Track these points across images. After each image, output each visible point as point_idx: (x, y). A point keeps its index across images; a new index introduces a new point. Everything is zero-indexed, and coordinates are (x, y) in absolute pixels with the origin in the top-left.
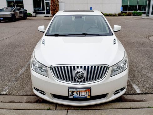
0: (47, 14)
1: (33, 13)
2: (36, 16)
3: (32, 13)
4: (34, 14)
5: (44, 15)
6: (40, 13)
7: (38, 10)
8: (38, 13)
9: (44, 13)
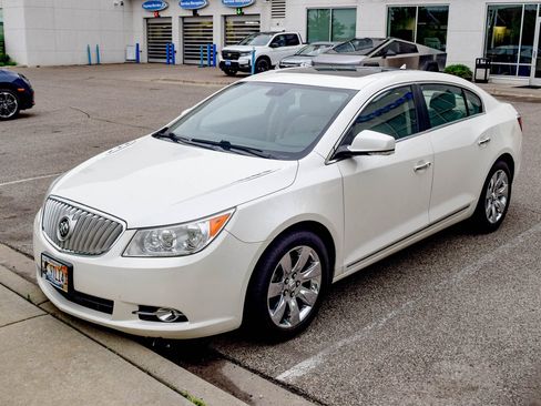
0: (536, 76)
1: (478, 66)
2: (485, 81)
3: (472, 67)
4: (481, 74)
5: (524, 81)
6: (510, 71)
7: (504, 58)
8: (496, 71)
9: (525, 72)
